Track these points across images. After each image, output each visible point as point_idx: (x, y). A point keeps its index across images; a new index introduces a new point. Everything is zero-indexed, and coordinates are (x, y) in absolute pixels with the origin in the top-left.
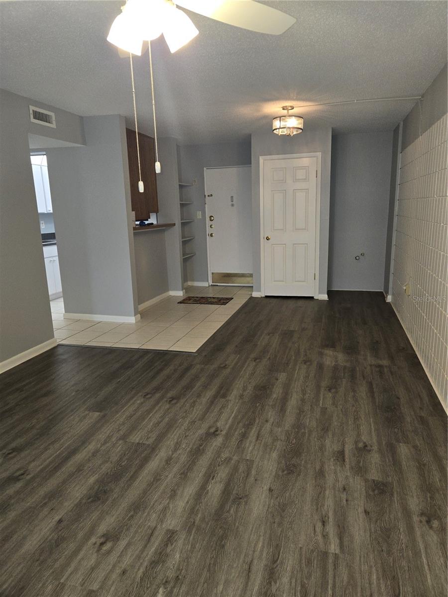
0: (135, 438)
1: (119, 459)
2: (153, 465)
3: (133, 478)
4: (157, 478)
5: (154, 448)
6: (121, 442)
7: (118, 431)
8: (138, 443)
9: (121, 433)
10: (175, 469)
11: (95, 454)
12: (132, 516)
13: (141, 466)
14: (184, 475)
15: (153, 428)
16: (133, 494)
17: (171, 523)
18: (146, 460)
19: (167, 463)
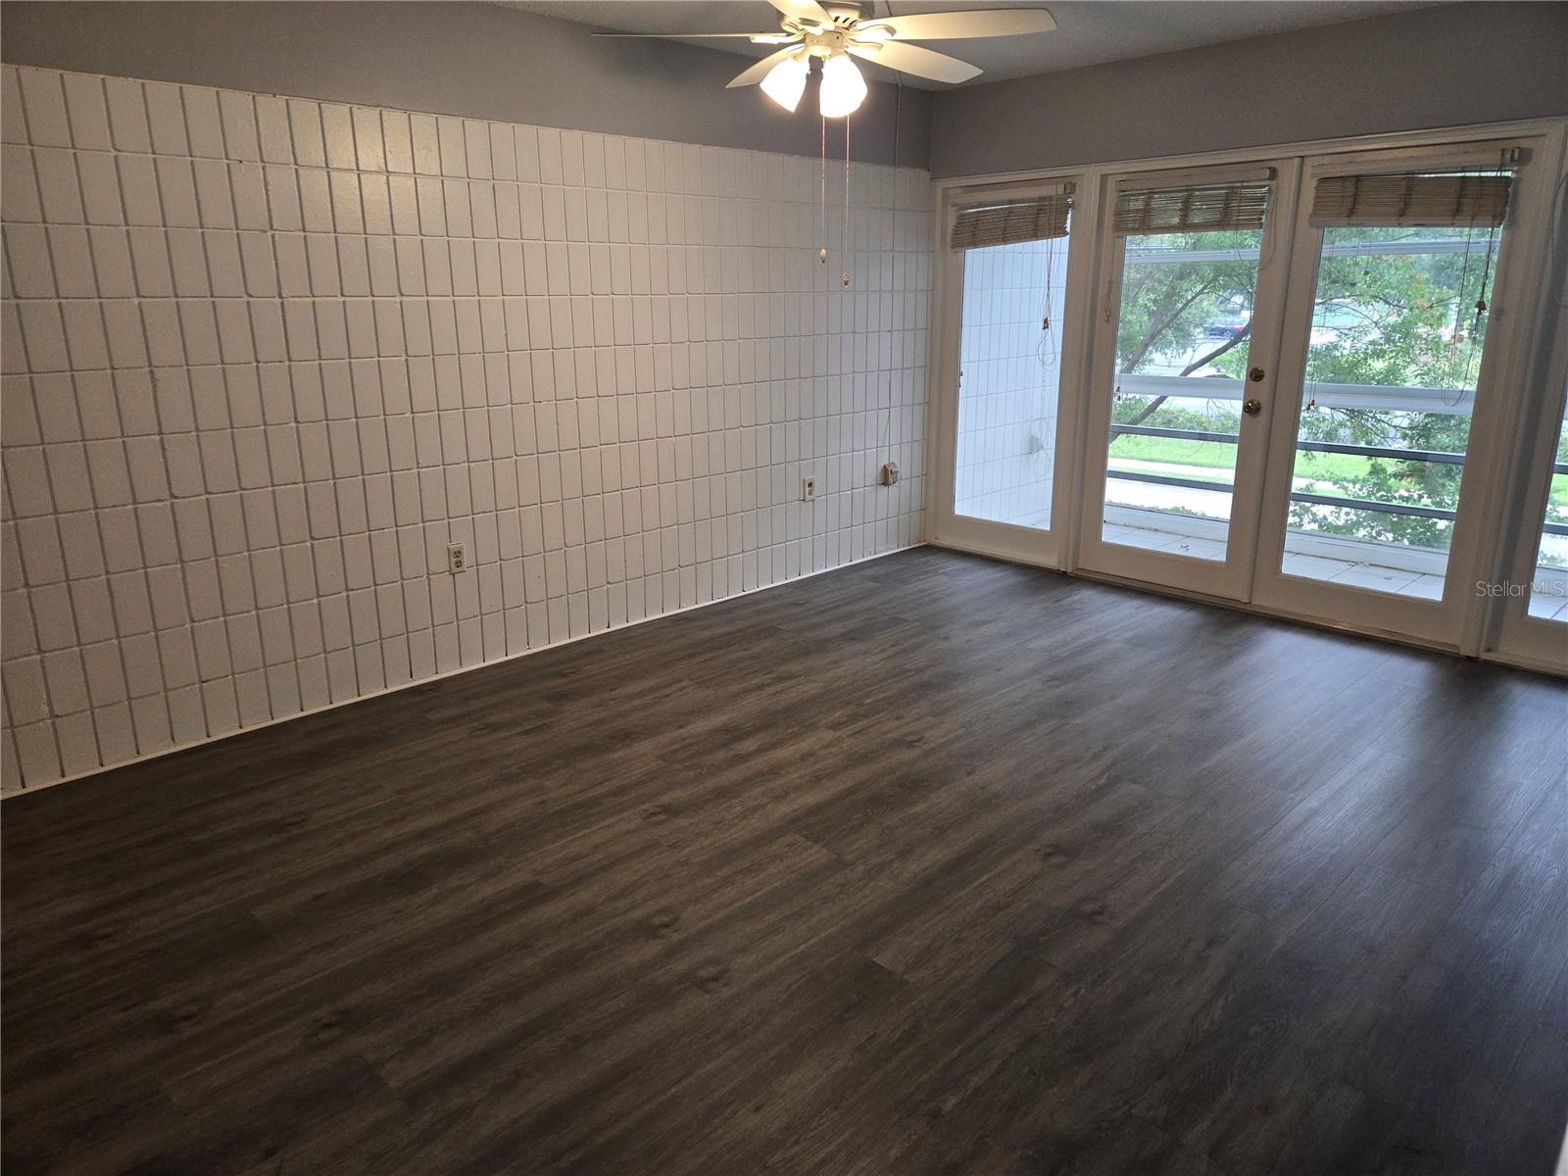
0: (816, 855)
1: (865, 825)
2: (811, 798)
3: (851, 791)
4: (816, 780)
5: (792, 823)
6: (849, 857)
7: (844, 885)
8: (816, 843)
9: (840, 877)
10: (781, 781)
11: (905, 853)
12: (872, 752)
13: (830, 803)
14: (775, 770)
15: (768, 863)
16: (859, 774)
17: (829, 735)
18: (818, 809)
19: (787, 793)
